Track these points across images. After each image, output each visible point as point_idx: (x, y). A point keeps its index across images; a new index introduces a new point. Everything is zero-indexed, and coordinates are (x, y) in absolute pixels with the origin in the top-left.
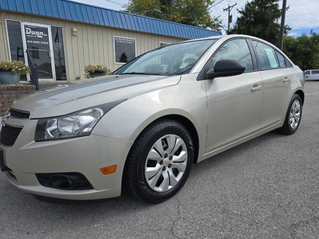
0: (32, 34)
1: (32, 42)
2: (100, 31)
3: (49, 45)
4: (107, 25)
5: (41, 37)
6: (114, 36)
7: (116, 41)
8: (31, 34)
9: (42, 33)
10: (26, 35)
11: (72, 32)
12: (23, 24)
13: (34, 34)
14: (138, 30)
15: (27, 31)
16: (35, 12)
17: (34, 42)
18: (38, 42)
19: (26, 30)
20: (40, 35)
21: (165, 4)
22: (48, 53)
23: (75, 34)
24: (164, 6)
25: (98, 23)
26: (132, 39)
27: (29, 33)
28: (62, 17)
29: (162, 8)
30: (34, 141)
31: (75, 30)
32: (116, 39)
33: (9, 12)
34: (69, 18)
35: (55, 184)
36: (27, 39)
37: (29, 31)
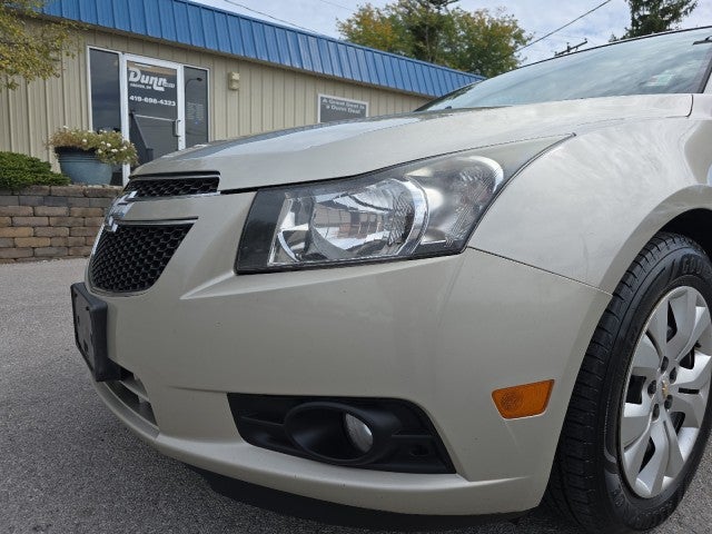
0: (142, 81)
1: (140, 99)
2: (290, 82)
3: (176, 107)
4: (307, 67)
5: (162, 89)
6: (320, 95)
7: (323, 107)
8: (139, 82)
9: (165, 80)
10: (129, 83)
11: (230, 80)
12: (124, 59)
13: (146, 82)
14: (375, 82)
15: (132, 75)
16: (153, 33)
17: (146, 100)
18: (155, 101)
19: (129, 72)
20: (159, 84)
21: (423, 39)
22: (174, 125)
23: (235, 86)
24: (421, 45)
25: (288, 64)
26: (359, 102)
27: (136, 80)
28: (211, 46)
29: (417, 47)
30: (232, 273)
31: (236, 76)
32: (325, 101)
33: (96, 31)
34: (225, 49)
35: (301, 439)
36: (132, 91)
37: (136, 75)
